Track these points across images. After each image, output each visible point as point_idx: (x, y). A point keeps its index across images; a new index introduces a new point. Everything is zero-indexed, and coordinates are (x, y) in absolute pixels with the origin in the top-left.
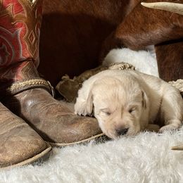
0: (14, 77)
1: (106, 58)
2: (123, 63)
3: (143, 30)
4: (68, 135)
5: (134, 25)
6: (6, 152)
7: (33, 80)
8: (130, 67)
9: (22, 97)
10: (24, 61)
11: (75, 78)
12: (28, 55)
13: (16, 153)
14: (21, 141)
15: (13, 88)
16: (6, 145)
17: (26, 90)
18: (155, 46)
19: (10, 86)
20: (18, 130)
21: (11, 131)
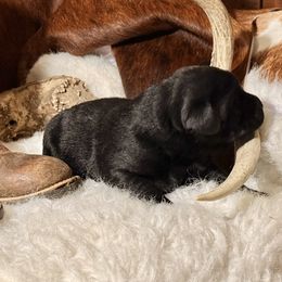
1: (32, 70)
2: (64, 77)
3: (94, 22)
5: (77, 15)
8: (77, 83)
18: (113, 46)
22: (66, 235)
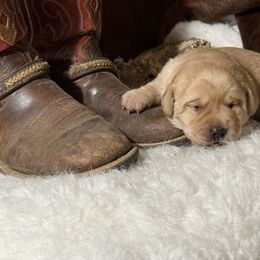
0: (72, 56)
2: (194, 39)
4: (154, 133)
6: (81, 152)
7: (97, 61)
8: (205, 44)
9: (84, 84)
10: (85, 35)
11: (130, 61)
12: (90, 28)
13: (95, 155)
14: (100, 138)
15: (72, 71)
16: (80, 143)
17: (90, 73)
19: (68, 68)
20: (92, 124)
21: (83, 125)
22: (189, 173)
